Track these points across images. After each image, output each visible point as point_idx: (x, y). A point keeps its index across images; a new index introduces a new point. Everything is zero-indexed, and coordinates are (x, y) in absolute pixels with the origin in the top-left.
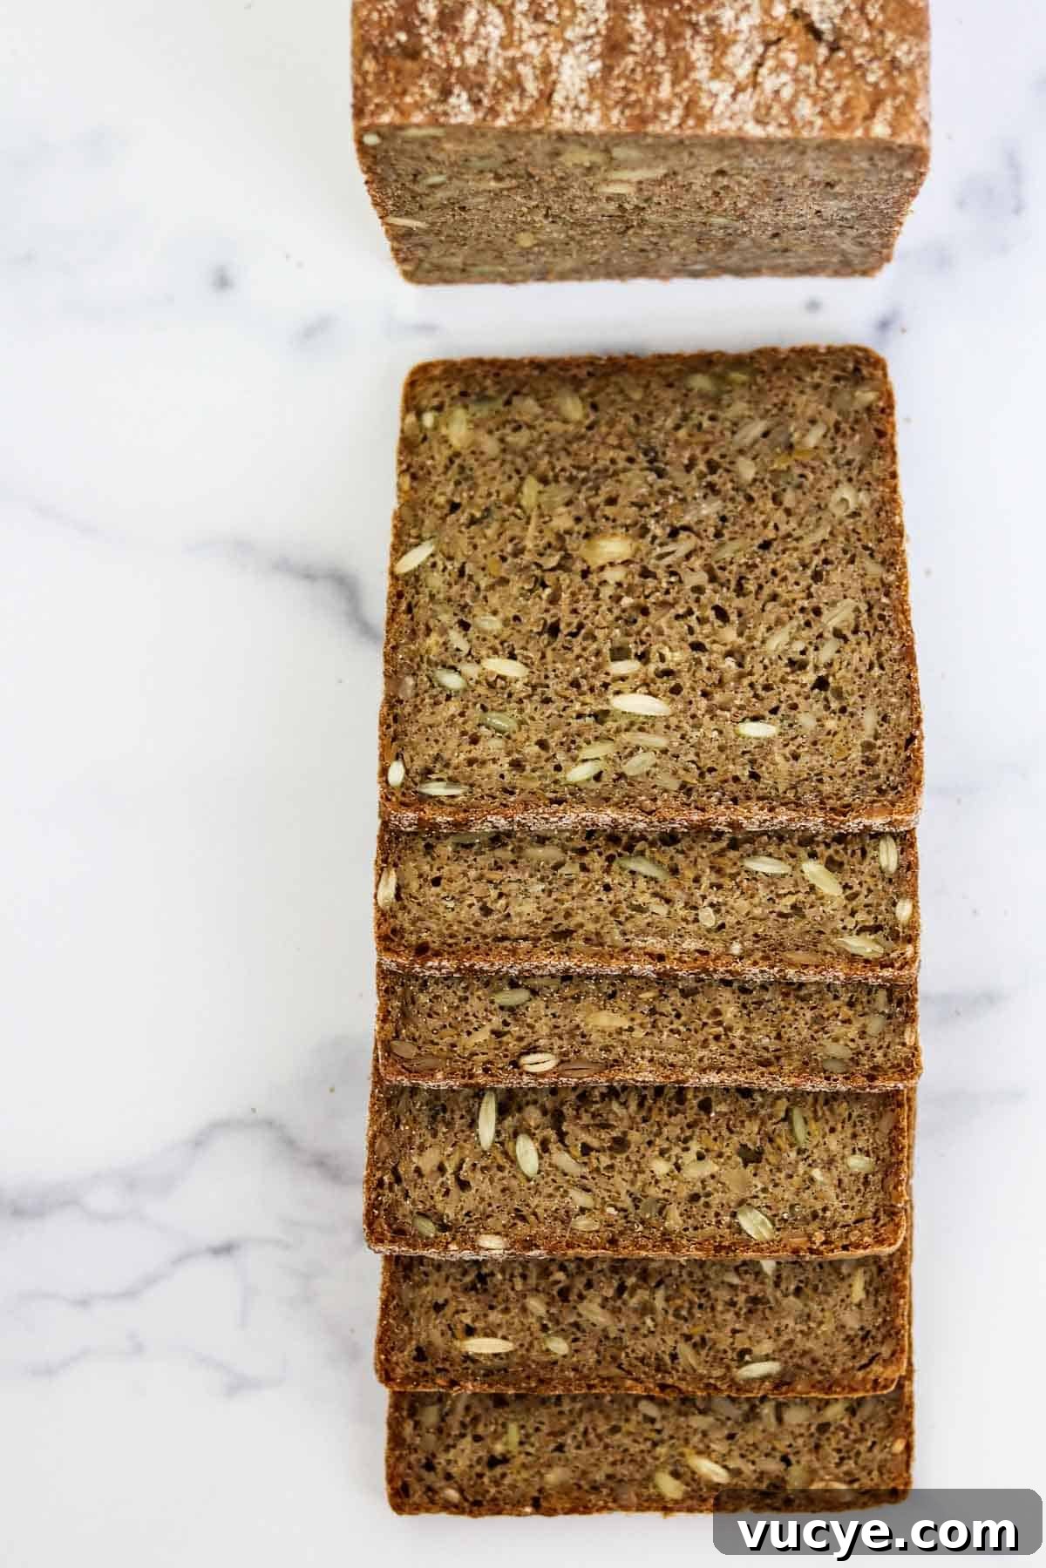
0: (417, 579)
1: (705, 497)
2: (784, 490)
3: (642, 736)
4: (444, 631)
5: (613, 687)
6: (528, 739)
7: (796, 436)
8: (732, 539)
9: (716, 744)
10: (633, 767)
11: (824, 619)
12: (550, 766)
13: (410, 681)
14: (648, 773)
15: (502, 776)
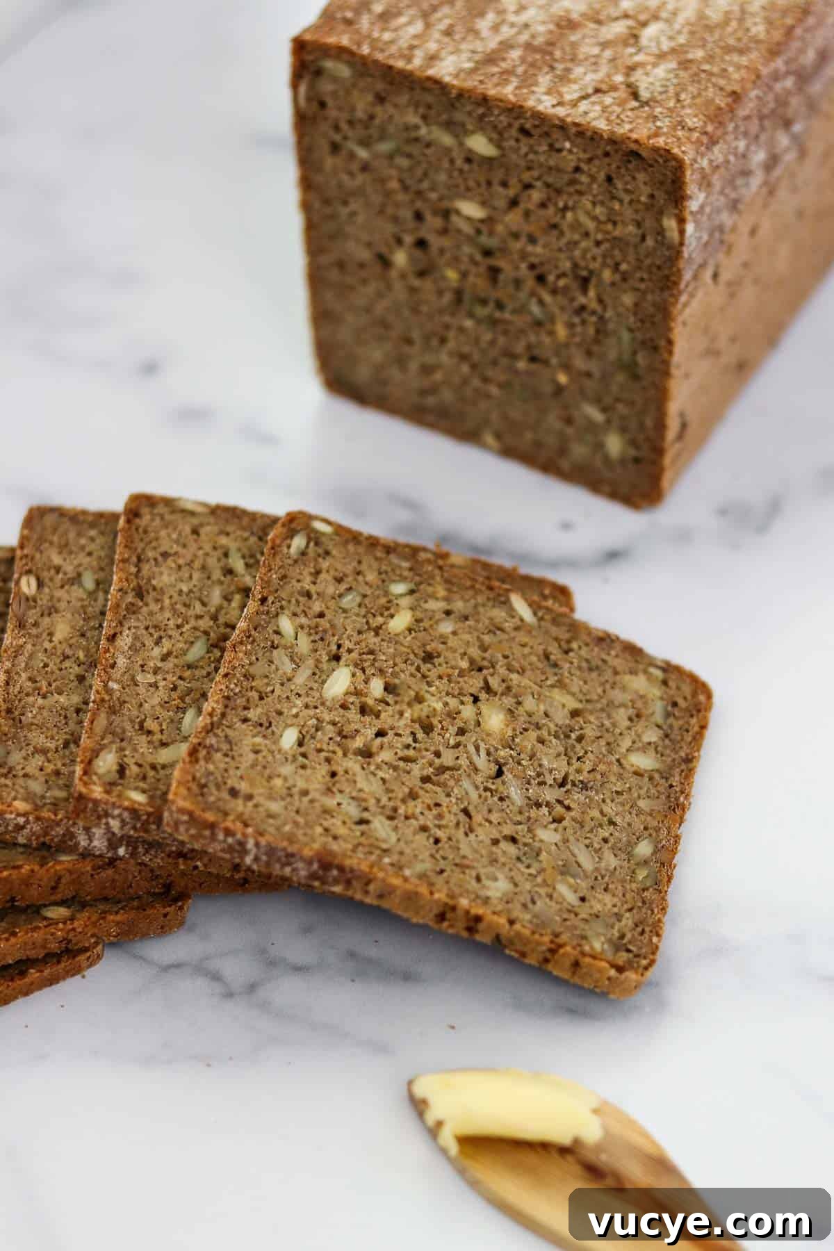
0: (504, 603)
1: (529, 798)
2: (519, 849)
3: (308, 672)
4: (447, 599)
5: (359, 673)
6: (328, 608)
7: (572, 881)
8: (480, 796)
9: (285, 711)
10: (280, 656)
11: (383, 819)
12: (299, 610)
13: (406, 564)
14: (272, 662)
15: (299, 581)
